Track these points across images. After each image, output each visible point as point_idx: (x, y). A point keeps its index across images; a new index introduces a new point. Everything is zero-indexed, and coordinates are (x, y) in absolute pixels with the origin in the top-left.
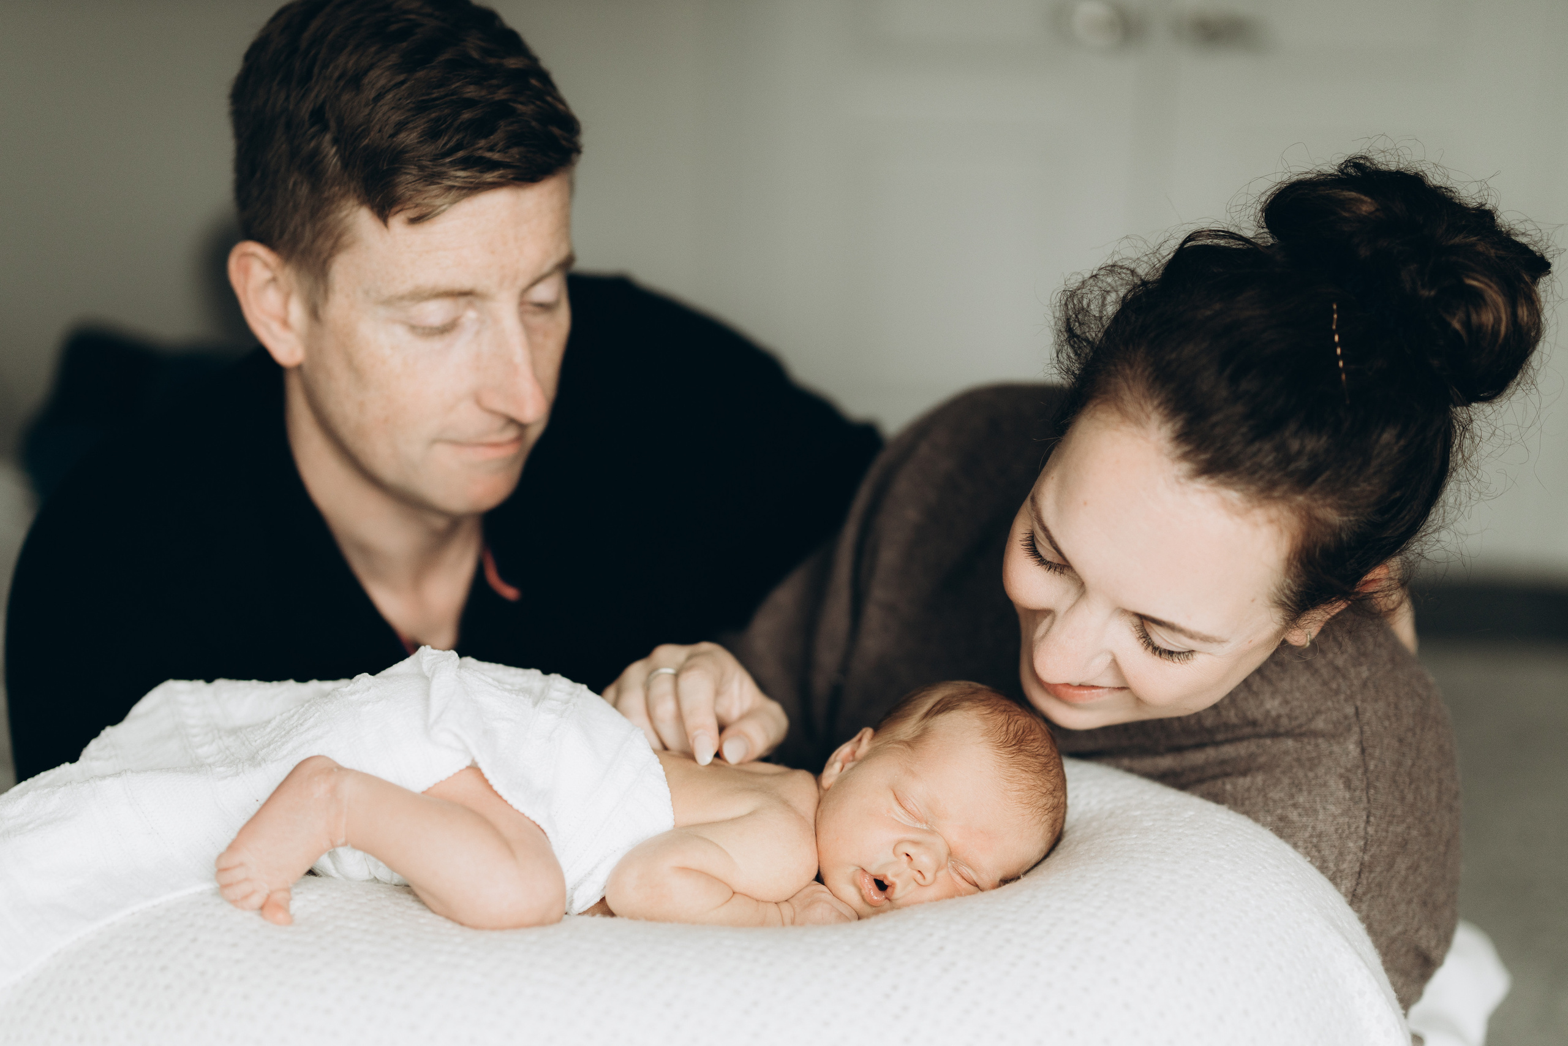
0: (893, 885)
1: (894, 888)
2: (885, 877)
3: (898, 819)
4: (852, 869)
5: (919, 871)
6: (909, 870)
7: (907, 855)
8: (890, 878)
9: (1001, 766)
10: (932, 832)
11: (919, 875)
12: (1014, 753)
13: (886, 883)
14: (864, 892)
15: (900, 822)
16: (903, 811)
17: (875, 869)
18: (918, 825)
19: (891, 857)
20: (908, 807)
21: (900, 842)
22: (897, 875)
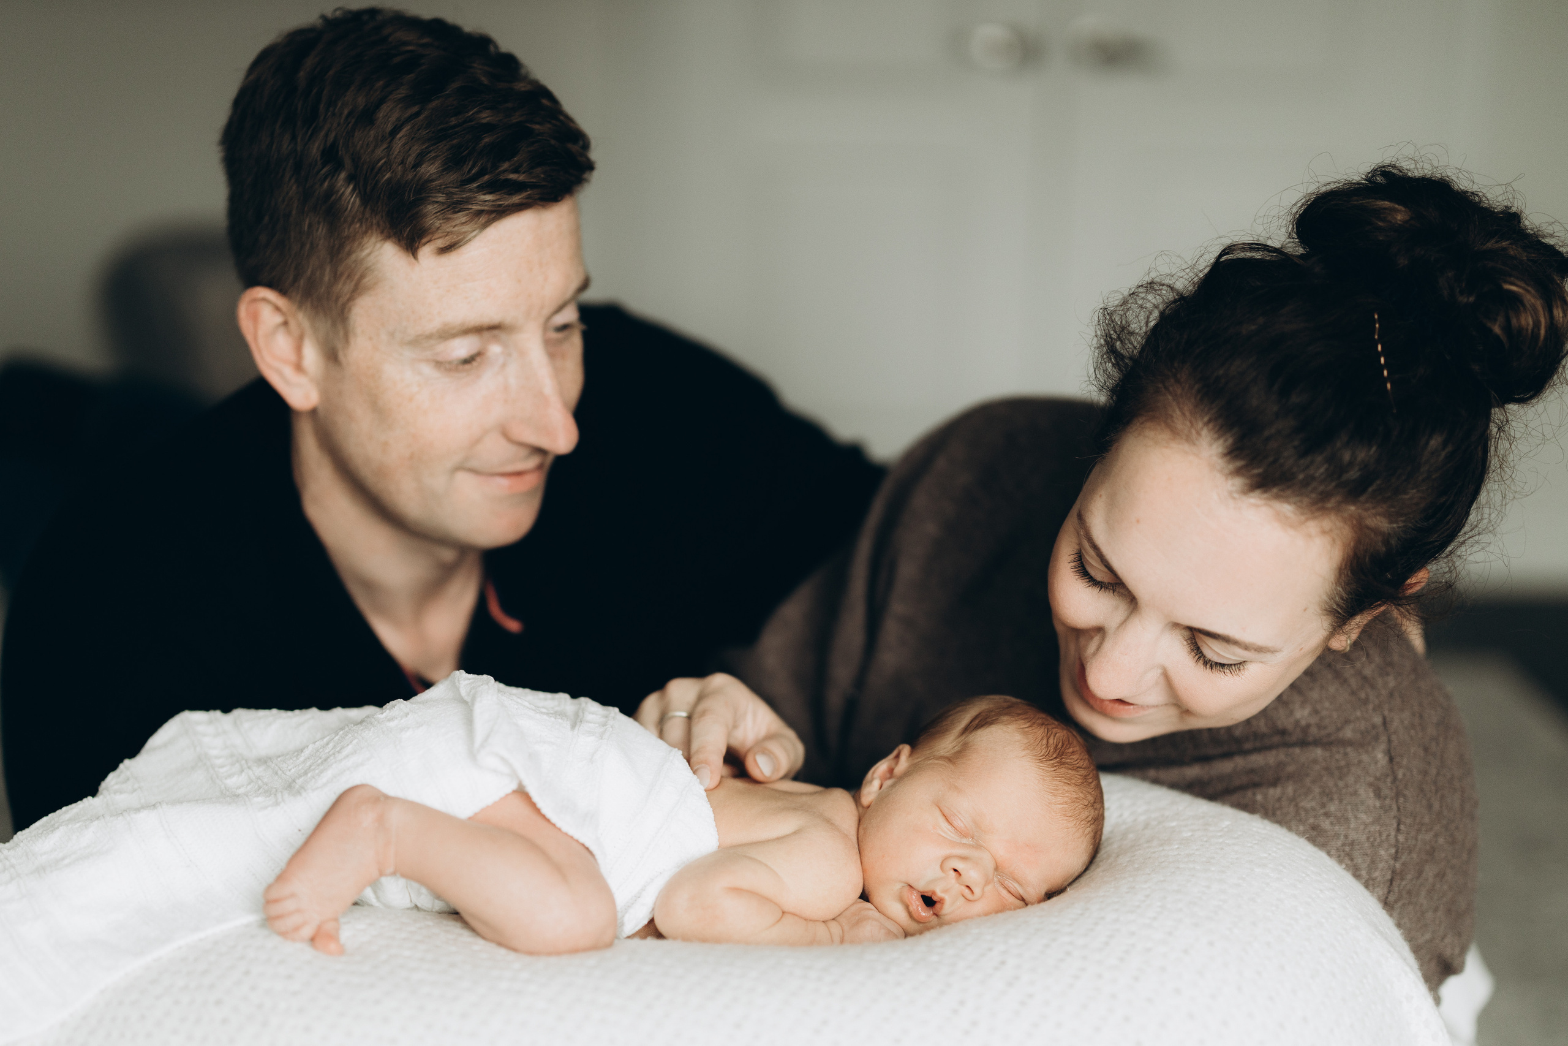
0: (942, 901)
1: (943, 904)
2: (934, 893)
3: (944, 835)
4: (898, 886)
5: (968, 887)
6: (957, 885)
7: (955, 870)
8: (939, 893)
9: (1044, 779)
10: (978, 847)
11: (967, 891)
12: (1055, 766)
13: (935, 898)
14: (911, 909)
15: (946, 838)
16: (950, 827)
17: (922, 886)
18: (965, 841)
19: (939, 873)
20: (955, 823)
21: (946, 858)
22: (946, 891)
